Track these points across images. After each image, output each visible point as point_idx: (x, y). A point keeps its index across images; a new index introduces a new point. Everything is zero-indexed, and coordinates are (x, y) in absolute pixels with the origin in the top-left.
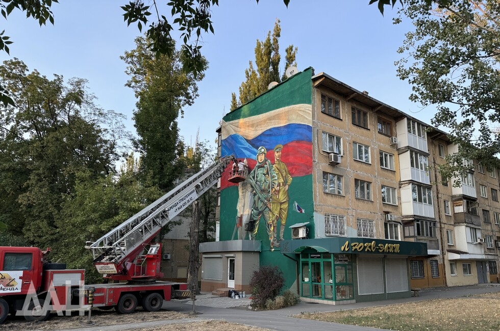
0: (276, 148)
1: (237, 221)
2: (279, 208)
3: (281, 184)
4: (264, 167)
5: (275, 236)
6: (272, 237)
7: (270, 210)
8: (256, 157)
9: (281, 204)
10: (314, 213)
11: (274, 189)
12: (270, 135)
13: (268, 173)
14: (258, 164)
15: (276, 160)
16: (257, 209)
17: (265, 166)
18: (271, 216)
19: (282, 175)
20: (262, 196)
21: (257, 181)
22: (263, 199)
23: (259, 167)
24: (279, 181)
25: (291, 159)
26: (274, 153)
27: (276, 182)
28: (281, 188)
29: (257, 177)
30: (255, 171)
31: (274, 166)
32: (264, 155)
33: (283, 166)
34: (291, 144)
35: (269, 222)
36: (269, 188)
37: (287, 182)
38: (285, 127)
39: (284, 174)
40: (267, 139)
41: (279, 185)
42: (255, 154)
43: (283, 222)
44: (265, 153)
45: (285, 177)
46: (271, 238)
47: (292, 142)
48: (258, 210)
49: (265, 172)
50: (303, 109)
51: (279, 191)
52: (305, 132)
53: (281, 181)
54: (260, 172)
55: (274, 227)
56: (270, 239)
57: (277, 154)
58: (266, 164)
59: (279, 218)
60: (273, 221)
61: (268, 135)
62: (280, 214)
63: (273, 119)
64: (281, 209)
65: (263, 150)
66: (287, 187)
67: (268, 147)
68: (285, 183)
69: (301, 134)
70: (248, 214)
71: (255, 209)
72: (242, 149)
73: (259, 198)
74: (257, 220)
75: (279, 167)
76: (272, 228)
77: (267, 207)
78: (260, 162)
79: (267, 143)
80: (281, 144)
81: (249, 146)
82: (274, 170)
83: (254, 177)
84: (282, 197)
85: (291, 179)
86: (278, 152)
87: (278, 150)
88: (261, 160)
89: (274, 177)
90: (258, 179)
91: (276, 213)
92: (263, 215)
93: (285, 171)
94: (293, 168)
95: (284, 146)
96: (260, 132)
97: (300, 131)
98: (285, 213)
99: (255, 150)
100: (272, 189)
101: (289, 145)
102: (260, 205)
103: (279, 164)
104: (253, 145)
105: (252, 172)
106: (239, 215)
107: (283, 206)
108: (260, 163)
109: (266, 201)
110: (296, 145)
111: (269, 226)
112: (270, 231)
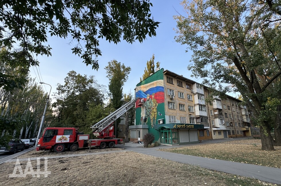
0: (153, 94)
1: (141, 118)
2: (154, 114)
5: (153, 123)
7: (151, 115)
8: (147, 97)
9: (155, 112)
10: (165, 115)
11: (152, 108)
12: (151, 90)
14: (147, 100)
16: (147, 114)
19: (155, 103)
20: (149, 110)
22: (149, 111)
23: (147, 101)
25: (158, 98)
31: (152, 100)
33: (155, 100)
38: (155, 87)
40: (150, 91)
41: (154, 106)
43: (155, 119)
44: (149, 96)
49: (149, 102)
50: (161, 81)
51: (154, 108)
52: (162, 89)
54: (148, 102)
55: (153, 120)
56: (151, 124)
57: (153, 96)
58: (150, 100)
59: (154, 117)
60: (152, 118)
62: (154, 116)
63: (152, 85)
66: (156, 107)
67: (150, 94)
68: (156, 106)
70: (144, 116)
72: (142, 95)
74: (147, 118)
82: (152, 102)
83: (146, 104)
84: (155, 110)
85: (158, 104)
89: (152, 104)
91: (153, 116)
92: (149, 116)
96: (148, 89)
97: (160, 88)
98: (156, 116)
101: (157, 93)
103: (154, 99)
104: (145, 94)
105: (145, 102)
106: (141, 117)
110: (159, 93)
111: (151, 120)
112: (151, 122)
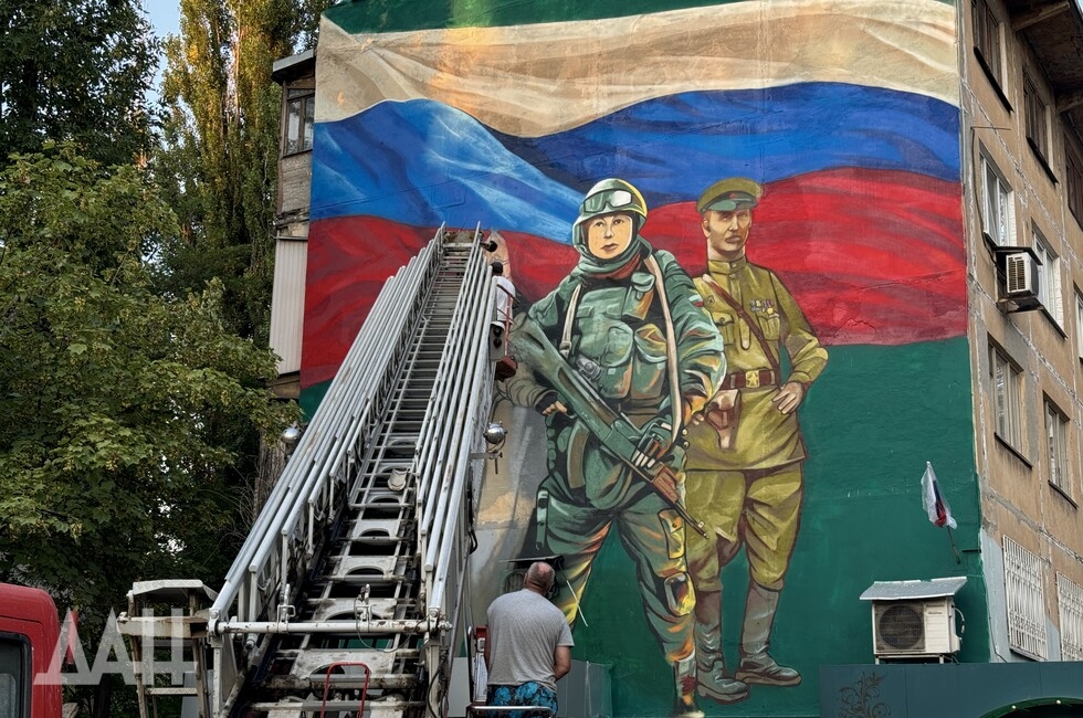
0: (713, 194)
2: (736, 498)
3: (753, 378)
4: (627, 283)
5: (712, 642)
6: (691, 646)
7: (673, 507)
8: (574, 228)
9: (752, 476)
10: (982, 534)
11: (699, 403)
12: (675, 127)
13: (655, 314)
14: (582, 266)
15: (712, 253)
16: (577, 497)
17: (636, 278)
18: (679, 536)
19: (757, 332)
20: (617, 433)
21: (576, 352)
22: (623, 448)
23: (591, 282)
24: (740, 363)
25: (822, 252)
26: (700, 217)
27: (719, 367)
28: (748, 397)
29: (576, 331)
30: (561, 304)
31: (698, 282)
32: (628, 224)
33: (762, 287)
34: (817, 183)
35: (662, 569)
36: (666, 389)
37: (793, 369)
38: (777, 94)
39: (772, 328)
40: (651, 145)
41: (736, 379)
42: (568, 213)
43: (770, 571)
44: (636, 217)
45: (780, 341)
46: (683, 652)
47: (827, 171)
48: (587, 503)
49: (637, 308)
50: (898, 20)
51: (735, 414)
53: (753, 359)
54: (600, 305)
55: (700, 595)
56: (671, 658)
57: (717, 225)
58: (645, 270)
59: (736, 556)
60: (693, 568)
61: (656, 126)
62: (744, 527)
63: (696, 50)
64: (749, 503)
65: (621, 198)
66: (792, 394)
67: (659, 184)
68: (776, 375)
69: (890, 140)
70: (512, 525)
71: (562, 498)
72: (471, 184)
73: (593, 442)
74: (579, 557)
75: (735, 290)
76: (689, 602)
77: (651, 489)
78: (603, 255)
79: (648, 166)
80: (752, 176)
81: (518, 169)
82: (698, 305)
83: (554, 333)
84: (753, 441)
85: (823, 353)
86: (726, 215)
87: (729, 205)
88: (607, 248)
89: (697, 337)
90: (587, 341)
91: (719, 525)
92: (623, 530)
93: (780, 310)
94: (832, 301)
95: (770, 187)
96: (601, 106)
97: (883, 122)
98: (783, 526)
99: (568, 194)
100: (686, 400)
101: (804, 183)
102: (599, 479)
103: (736, 274)
104: (555, 171)
105: (541, 304)
107: (761, 491)
108: (601, 262)
109: (641, 459)
110: (857, 188)
111: (666, 589)
112: (674, 617)
